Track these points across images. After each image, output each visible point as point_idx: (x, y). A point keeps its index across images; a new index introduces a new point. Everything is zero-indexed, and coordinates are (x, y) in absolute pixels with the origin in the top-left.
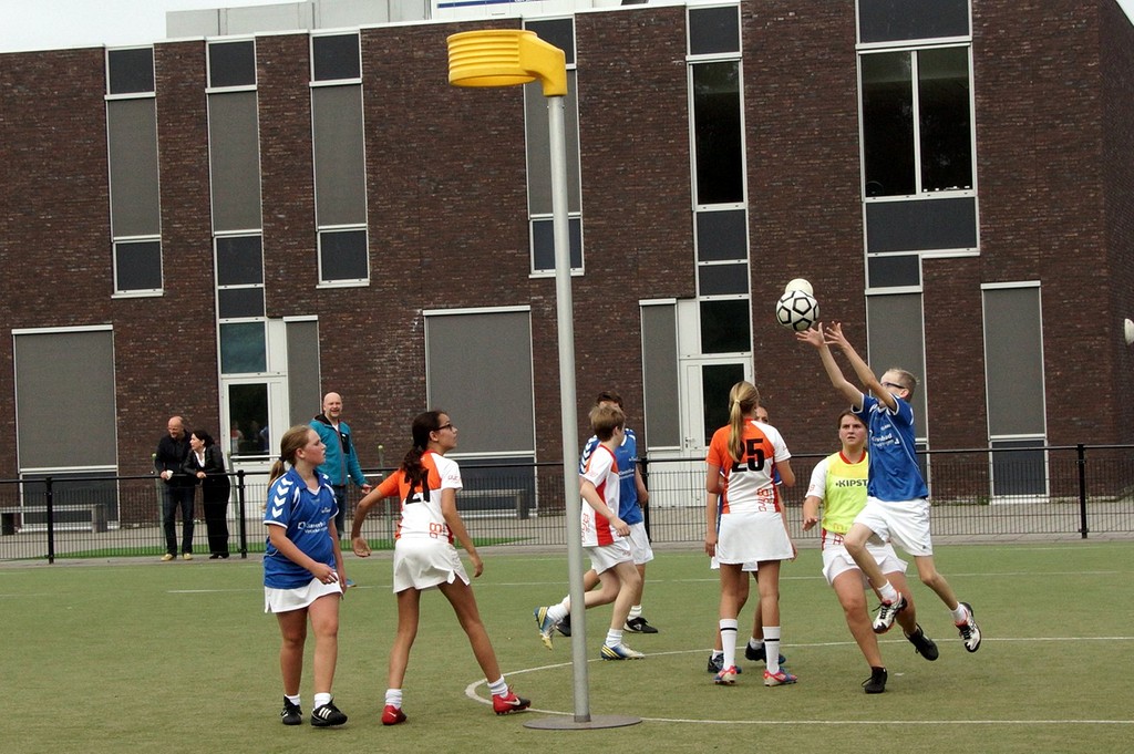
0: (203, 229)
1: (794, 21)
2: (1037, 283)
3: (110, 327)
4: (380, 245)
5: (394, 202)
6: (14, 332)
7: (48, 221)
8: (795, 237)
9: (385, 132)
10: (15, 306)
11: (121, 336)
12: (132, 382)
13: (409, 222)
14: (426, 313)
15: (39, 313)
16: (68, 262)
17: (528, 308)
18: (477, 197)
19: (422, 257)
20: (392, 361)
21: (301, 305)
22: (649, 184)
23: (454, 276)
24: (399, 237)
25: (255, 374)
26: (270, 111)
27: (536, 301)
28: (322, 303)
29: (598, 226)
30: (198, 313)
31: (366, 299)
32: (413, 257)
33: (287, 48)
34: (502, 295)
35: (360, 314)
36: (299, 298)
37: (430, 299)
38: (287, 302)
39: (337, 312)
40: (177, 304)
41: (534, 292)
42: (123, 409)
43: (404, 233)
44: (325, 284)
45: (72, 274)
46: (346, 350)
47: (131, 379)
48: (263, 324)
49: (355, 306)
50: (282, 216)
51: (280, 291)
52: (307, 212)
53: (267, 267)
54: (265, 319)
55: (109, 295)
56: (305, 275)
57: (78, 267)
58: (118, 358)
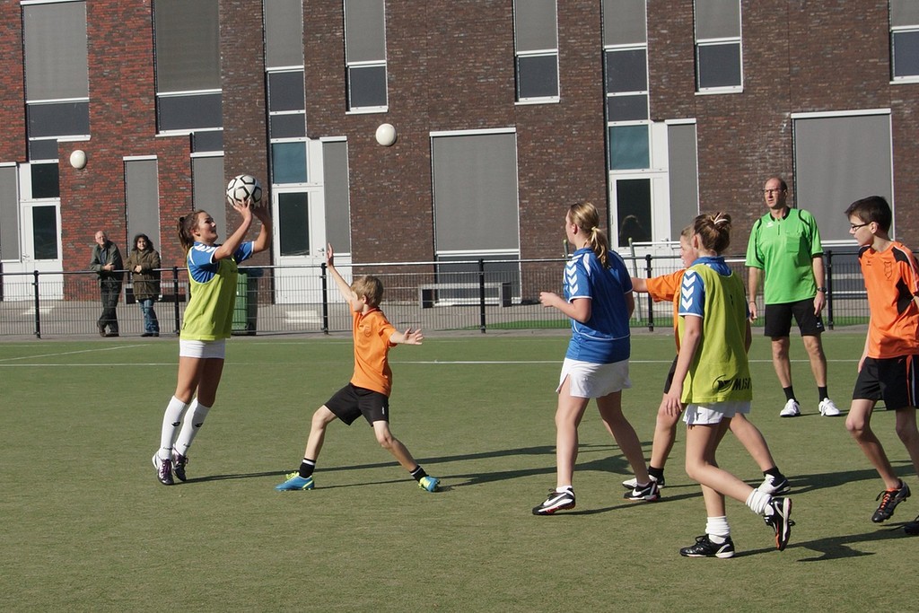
0: (594, 44)
3: (514, 130)
4: (752, 56)
5: (765, 17)
6: (432, 134)
7: (461, 38)
10: (432, 111)
11: (523, 138)
12: (532, 177)
13: (779, 35)
14: (794, 116)
15: (453, 118)
16: (478, 74)
17: (888, 111)
18: (842, 12)
19: (790, 66)
20: (762, 158)
21: (681, 110)
23: (821, 83)
24: (770, 49)
25: (640, 170)
27: (895, 105)
28: (699, 107)
30: (590, 118)
31: (740, 104)
32: (782, 66)
34: (865, 99)
35: (734, 117)
36: (680, 103)
37: (798, 104)
38: (668, 107)
39: (714, 116)
40: (572, 109)
41: (897, 97)
42: (524, 201)
43: (775, 45)
44: (703, 91)
45: (481, 84)
46: (721, 149)
47: (531, 175)
48: (647, 125)
49: (730, 111)
50: (665, 31)
51: (662, 97)
52: (687, 26)
53: (651, 77)
54: (648, 122)
55: (511, 102)
56: (684, 84)
57: (486, 78)
58: (520, 156)
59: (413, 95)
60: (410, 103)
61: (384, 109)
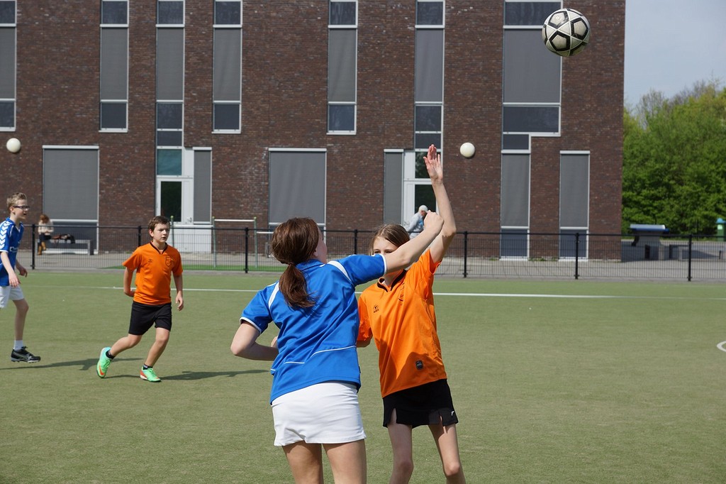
0: (151, 98)
1: (472, 12)
2: (588, 152)
3: (97, 147)
4: (247, 113)
5: (256, 90)
6: (44, 147)
7: (66, 89)
8: (467, 121)
9: (253, 53)
10: (45, 133)
11: (103, 153)
12: (108, 177)
13: (264, 102)
14: (271, 149)
15: (58, 137)
16: (76, 112)
17: (325, 150)
18: (301, 91)
19: (269, 120)
20: (251, 173)
21: (203, 142)
22: (392, 90)
23: (287, 131)
24: (258, 109)
25: (176, 176)
26: (190, 39)
27: (329, 147)
28: (214, 141)
29: (364, 110)
30: (146, 143)
31: (239, 140)
32: (265, 120)
33: (202, 6)
34: (311, 142)
35: (235, 148)
36: (202, 138)
37: (273, 142)
38: (195, 139)
39: (222, 146)
40: (135, 137)
41: (330, 142)
42: (102, 191)
43: (261, 107)
44: (216, 131)
45: (78, 118)
46: (226, 166)
47: (107, 175)
48: (181, 150)
49: (233, 144)
50: (195, 94)
51: (191, 133)
52: (208, 93)
53: (185, 121)
54: (182, 147)
55: (97, 130)
56: (206, 126)
57: (81, 114)
58: (101, 163)
59: (33, 122)
60: (31, 126)
61: (13, 129)
